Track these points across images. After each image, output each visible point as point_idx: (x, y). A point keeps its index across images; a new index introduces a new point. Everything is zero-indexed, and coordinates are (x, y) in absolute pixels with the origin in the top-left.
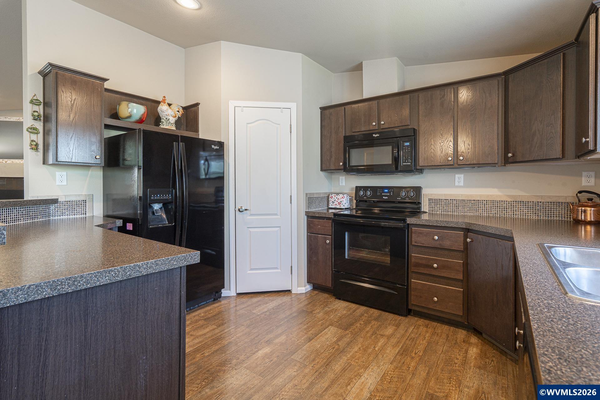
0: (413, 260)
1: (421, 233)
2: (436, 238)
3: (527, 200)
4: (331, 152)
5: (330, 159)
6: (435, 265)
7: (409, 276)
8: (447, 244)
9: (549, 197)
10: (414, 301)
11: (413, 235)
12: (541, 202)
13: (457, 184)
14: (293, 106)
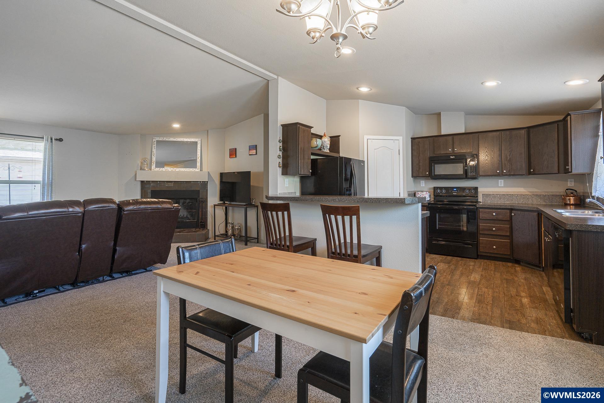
0: (481, 227)
1: (485, 212)
2: (494, 214)
3: (540, 194)
4: (420, 166)
5: (419, 170)
6: (494, 229)
7: (478, 236)
8: (500, 217)
9: (552, 192)
10: (482, 249)
11: (480, 213)
12: (547, 195)
13: (499, 185)
14: (400, 138)
